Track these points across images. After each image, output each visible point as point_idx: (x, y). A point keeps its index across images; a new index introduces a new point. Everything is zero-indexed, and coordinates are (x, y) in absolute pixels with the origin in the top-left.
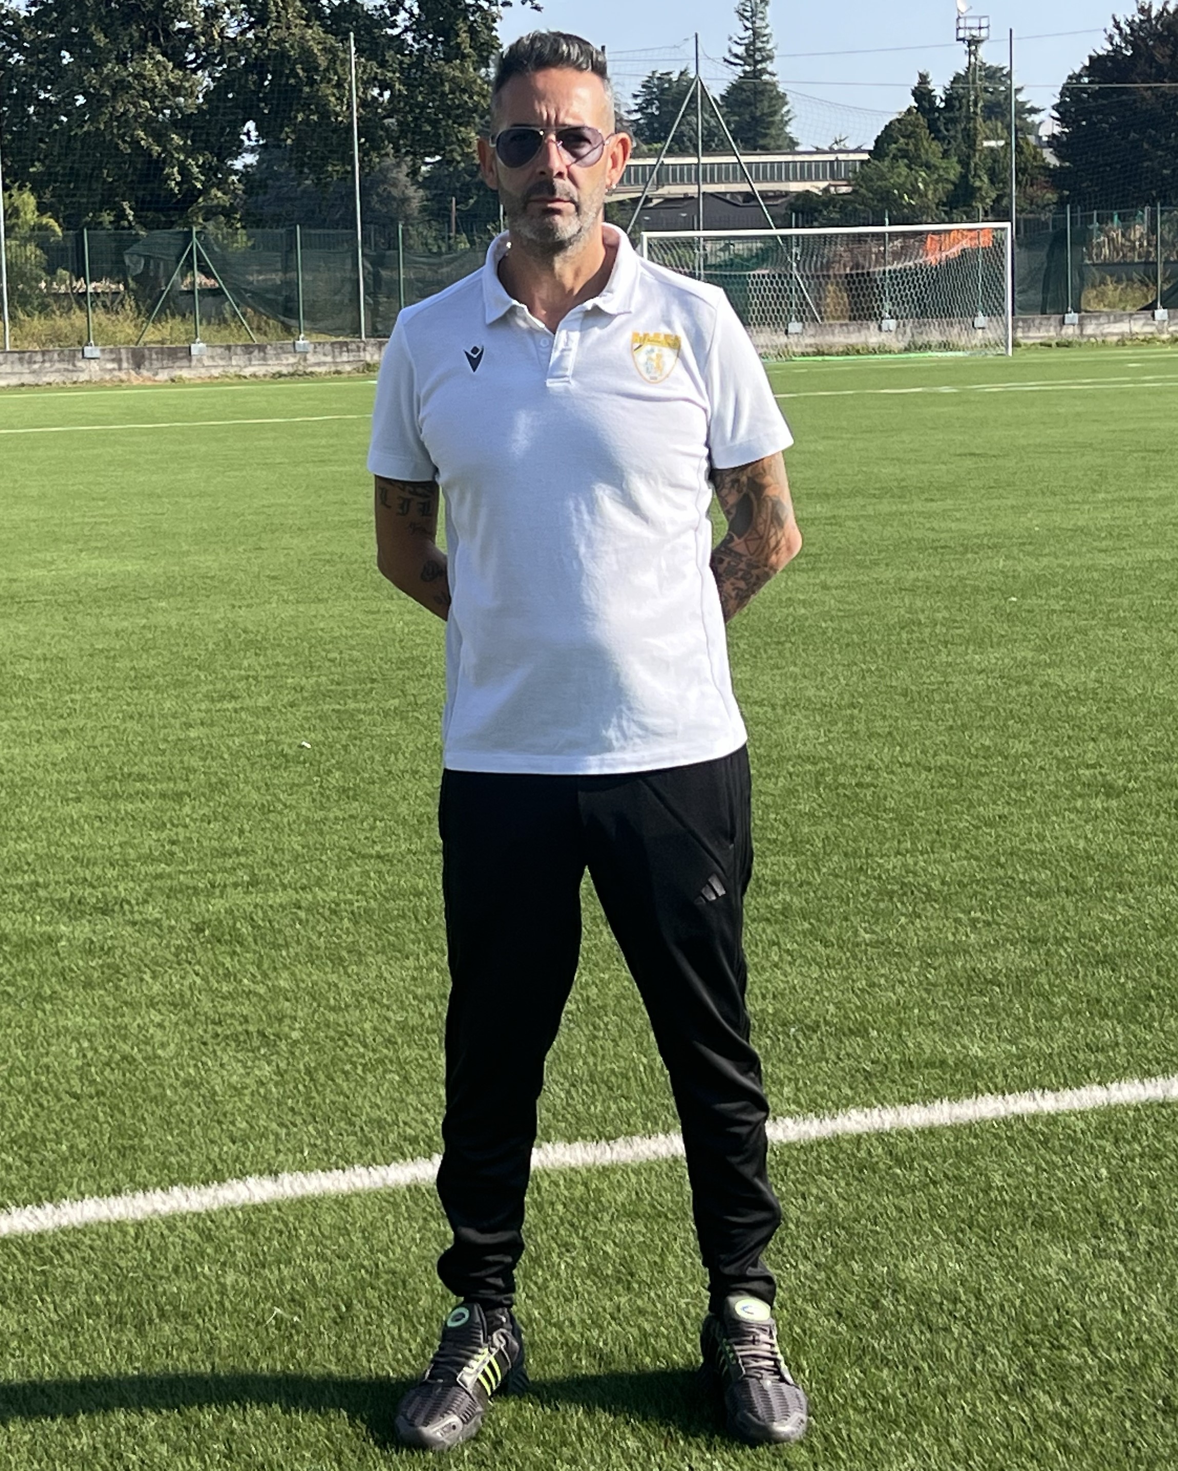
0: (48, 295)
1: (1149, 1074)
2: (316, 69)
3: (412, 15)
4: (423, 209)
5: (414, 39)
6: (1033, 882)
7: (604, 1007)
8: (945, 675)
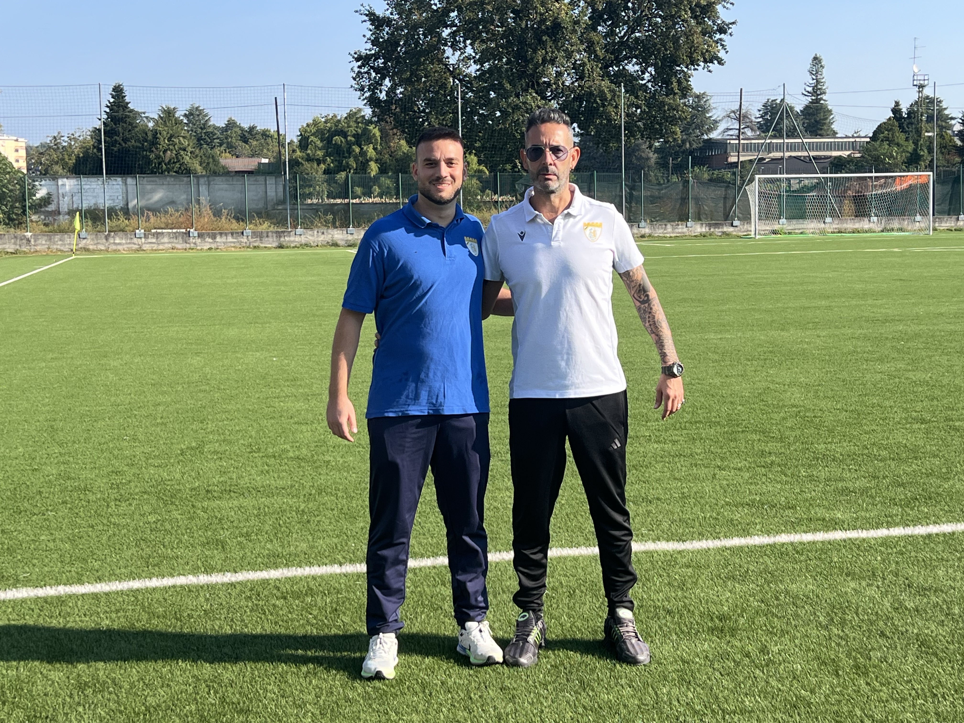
0: (481, 202)
1: (908, 525)
2: (606, 100)
3: (651, 75)
4: (657, 163)
5: (652, 86)
6: (880, 455)
7: (689, 496)
8: (863, 374)
